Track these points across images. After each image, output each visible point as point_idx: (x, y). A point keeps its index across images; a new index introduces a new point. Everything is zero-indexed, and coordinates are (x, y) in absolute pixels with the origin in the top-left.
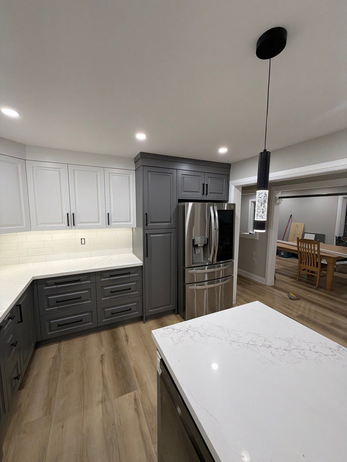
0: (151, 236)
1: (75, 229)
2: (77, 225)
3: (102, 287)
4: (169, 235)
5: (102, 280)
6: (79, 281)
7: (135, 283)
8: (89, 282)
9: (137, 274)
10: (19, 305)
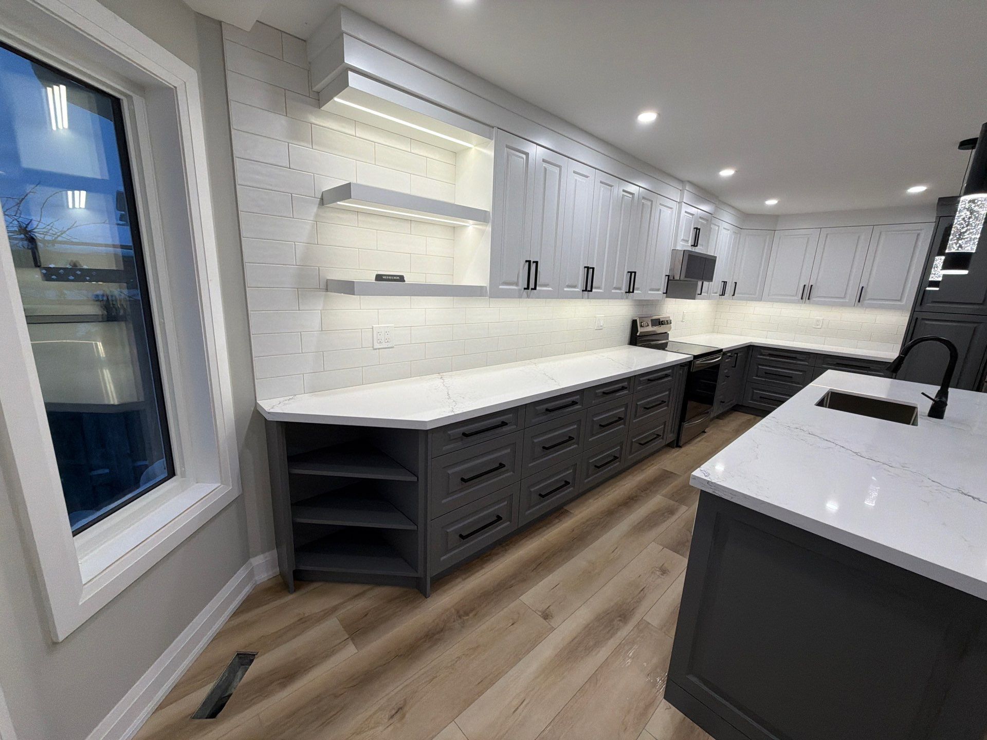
0: (927, 322)
1: (810, 303)
2: (813, 299)
4: (974, 325)
5: (823, 365)
10: (737, 354)
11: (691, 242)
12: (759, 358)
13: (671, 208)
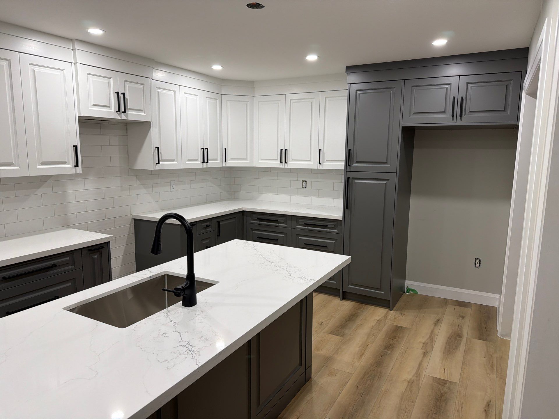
0: (356, 181)
3: (298, 235)
4: (384, 182)
5: (297, 227)
6: (276, 221)
7: (334, 242)
8: (286, 225)
9: (337, 231)
10: (219, 222)
11: (114, 107)
12: (253, 223)
13: (62, 70)
